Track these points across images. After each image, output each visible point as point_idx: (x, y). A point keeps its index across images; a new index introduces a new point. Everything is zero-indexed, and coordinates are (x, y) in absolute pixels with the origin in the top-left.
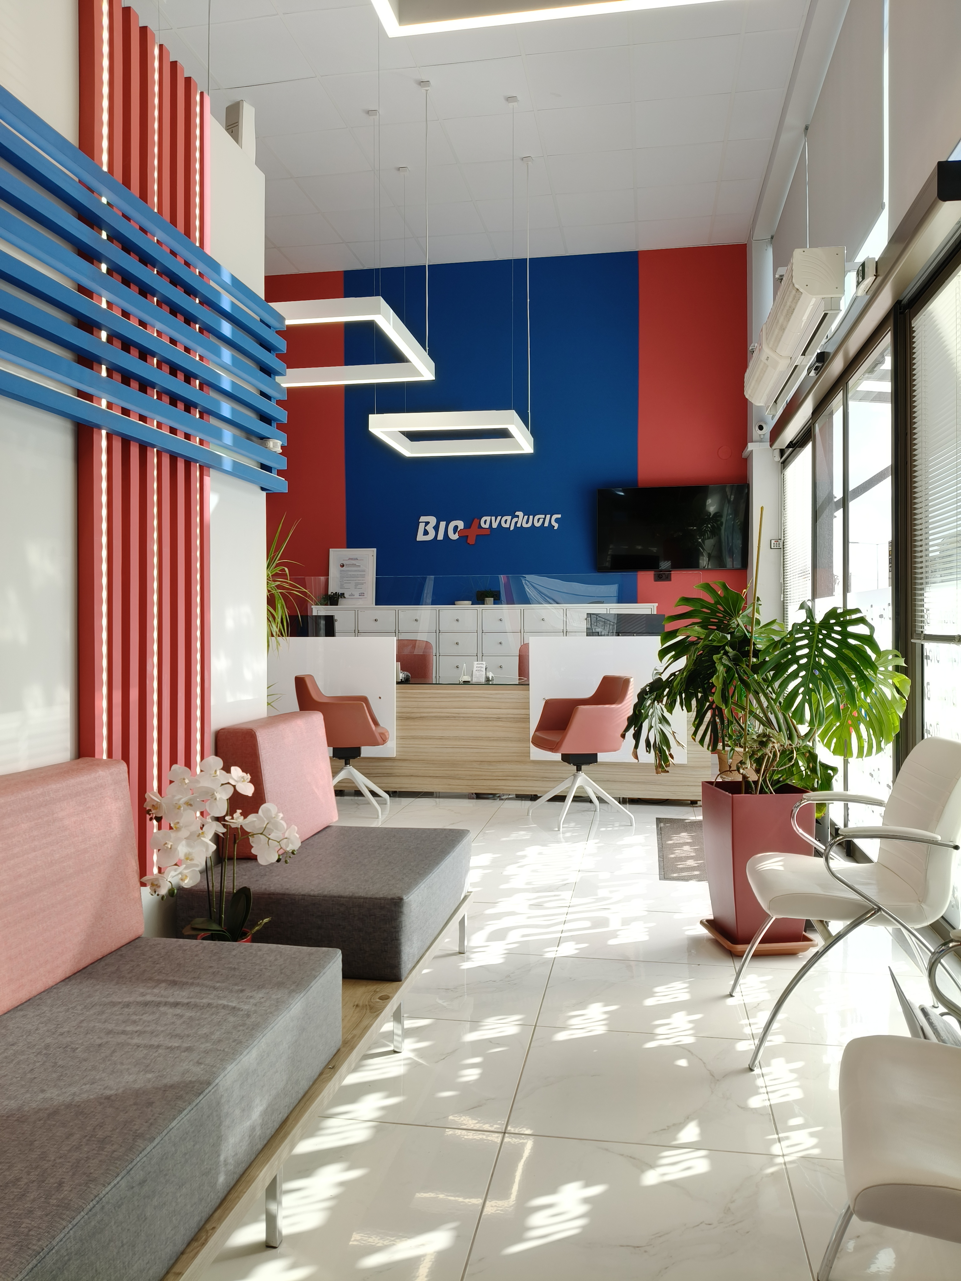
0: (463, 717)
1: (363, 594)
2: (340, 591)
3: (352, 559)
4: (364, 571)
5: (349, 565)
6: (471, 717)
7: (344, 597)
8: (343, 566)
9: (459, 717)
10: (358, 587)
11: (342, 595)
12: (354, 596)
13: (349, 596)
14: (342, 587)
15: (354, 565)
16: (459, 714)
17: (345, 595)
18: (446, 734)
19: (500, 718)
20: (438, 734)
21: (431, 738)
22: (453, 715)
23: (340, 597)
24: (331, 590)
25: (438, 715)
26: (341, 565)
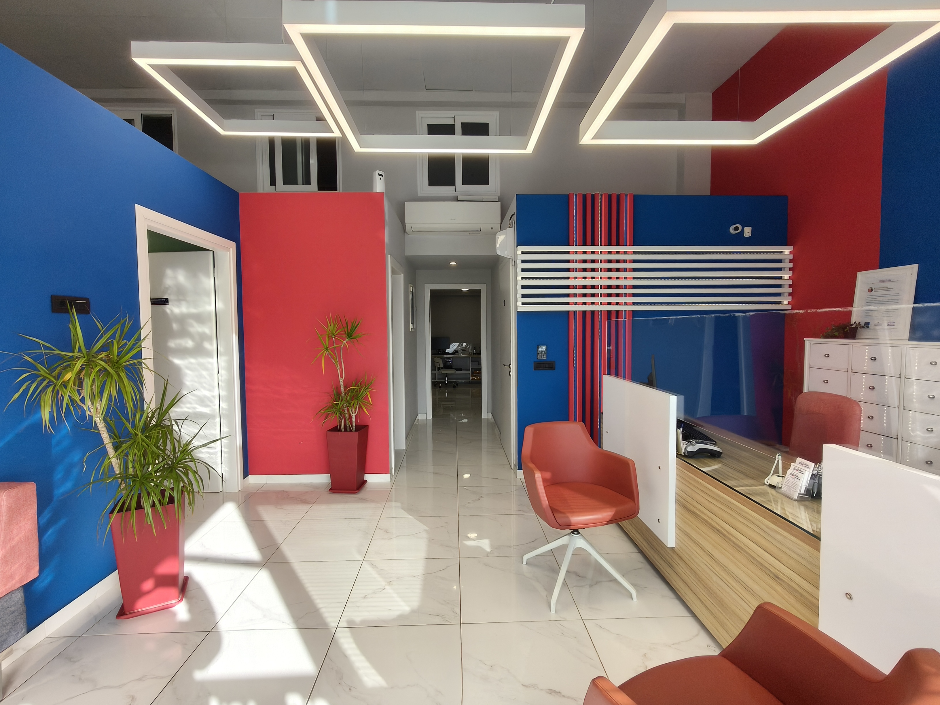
0: (734, 542)
1: (892, 324)
2: (863, 320)
3: (883, 281)
4: (898, 294)
5: (878, 290)
6: (741, 548)
7: (869, 328)
8: (871, 290)
10: (887, 315)
11: (867, 325)
12: (881, 326)
13: (875, 325)
15: (886, 289)
17: (870, 326)
18: (716, 553)
19: (778, 578)
20: (709, 548)
21: (703, 549)
22: (723, 531)
23: (863, 327)
24: (855, 319)
25: (709, 521)
26: (869, 290)
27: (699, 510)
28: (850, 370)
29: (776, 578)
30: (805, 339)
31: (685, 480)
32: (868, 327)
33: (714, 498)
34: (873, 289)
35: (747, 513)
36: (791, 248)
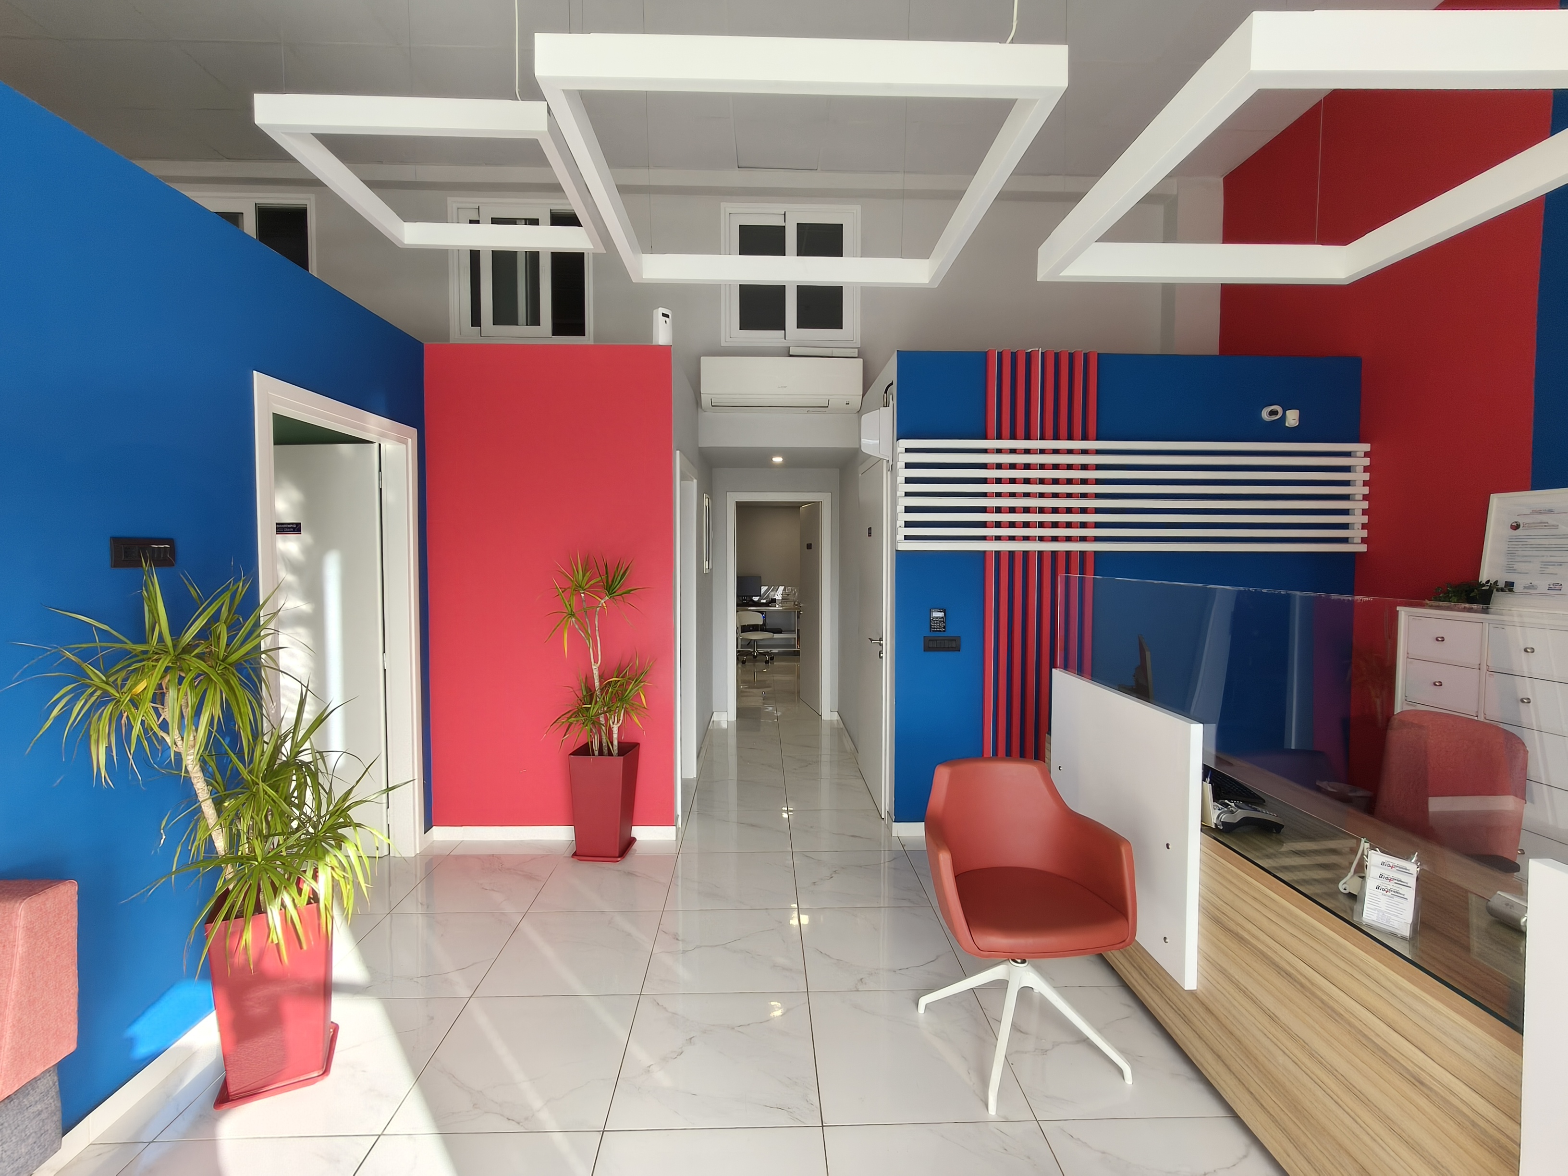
0: (1322, 1001)
1: (1558, 587)
2: (1502, 578)
3: (1540, 512)
5: (1529, 526)
6: (1340, 1015)
7: (1513, 592)
8: (1516, 527)
9: (1313, 994)
10: (1547, 571)
11: (1509, 586)
12: (1536, 589)
13: (1525, 588)
14: (1510, 569)
15: (1545, 525)
16: (1312, 984)
17: (1515, 589)
18: (1284, 1015)
19: (1422, 1083)
20: (1269, 1002)
21: (1254, 1001)
22: (1299, 976)
23: (1502, 590)
24: (1486, 574)
25: (1270, 953)
26: (1511, 525)
27: (1249, 932)
28: (1484, 668)
29: (1417, 1082)
30: (1398, 608)
31: (1219, 874)
32: (1511, 590)
33: (1279, 915)
34: (1520, 525)
35: (1353, 954)
36: (1367, 447)
